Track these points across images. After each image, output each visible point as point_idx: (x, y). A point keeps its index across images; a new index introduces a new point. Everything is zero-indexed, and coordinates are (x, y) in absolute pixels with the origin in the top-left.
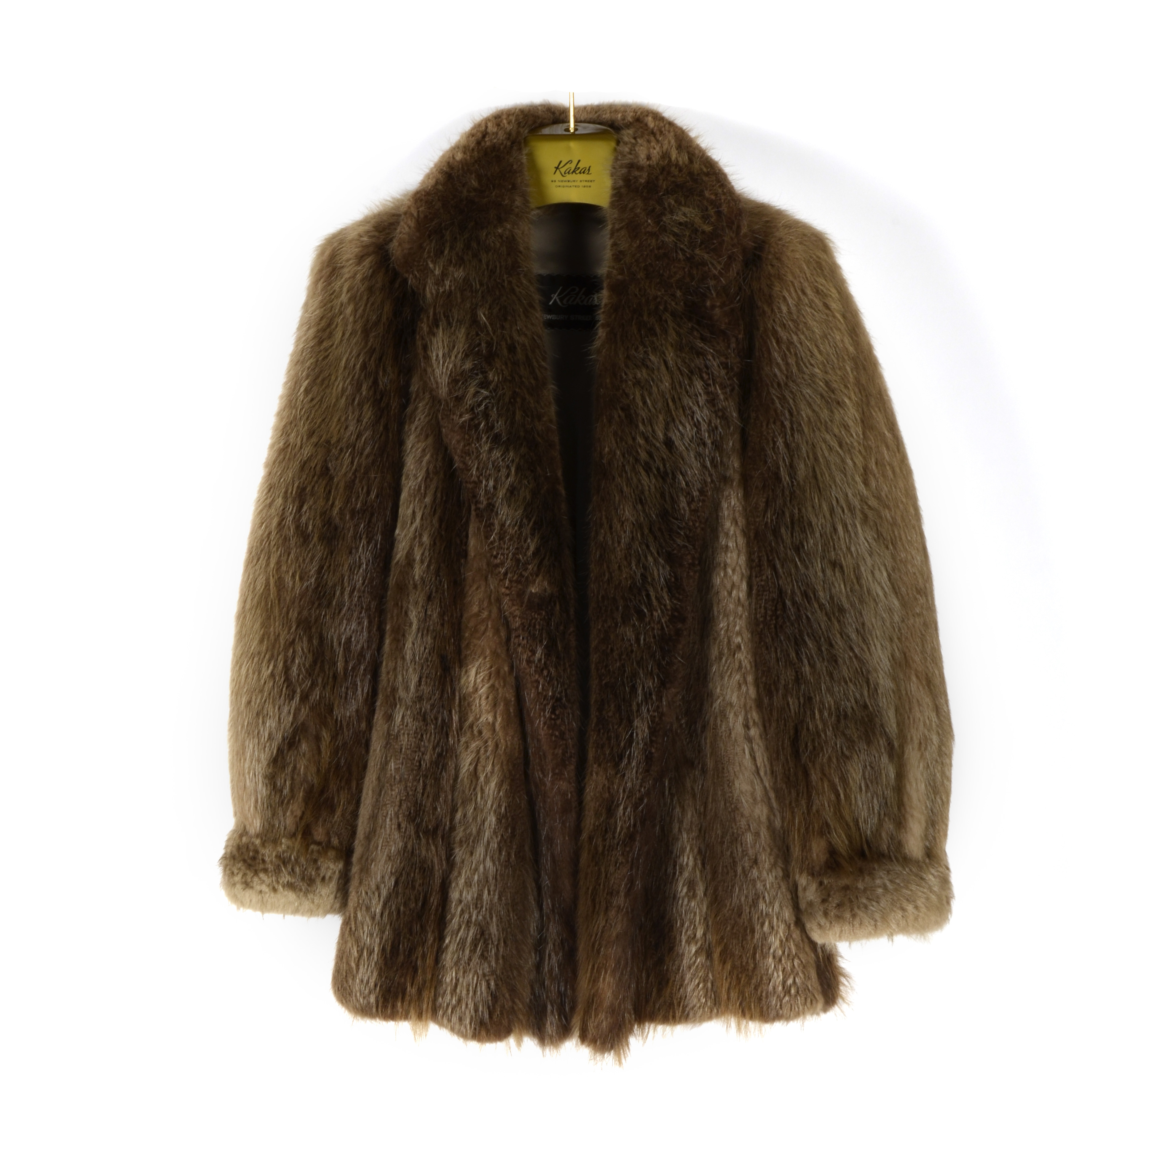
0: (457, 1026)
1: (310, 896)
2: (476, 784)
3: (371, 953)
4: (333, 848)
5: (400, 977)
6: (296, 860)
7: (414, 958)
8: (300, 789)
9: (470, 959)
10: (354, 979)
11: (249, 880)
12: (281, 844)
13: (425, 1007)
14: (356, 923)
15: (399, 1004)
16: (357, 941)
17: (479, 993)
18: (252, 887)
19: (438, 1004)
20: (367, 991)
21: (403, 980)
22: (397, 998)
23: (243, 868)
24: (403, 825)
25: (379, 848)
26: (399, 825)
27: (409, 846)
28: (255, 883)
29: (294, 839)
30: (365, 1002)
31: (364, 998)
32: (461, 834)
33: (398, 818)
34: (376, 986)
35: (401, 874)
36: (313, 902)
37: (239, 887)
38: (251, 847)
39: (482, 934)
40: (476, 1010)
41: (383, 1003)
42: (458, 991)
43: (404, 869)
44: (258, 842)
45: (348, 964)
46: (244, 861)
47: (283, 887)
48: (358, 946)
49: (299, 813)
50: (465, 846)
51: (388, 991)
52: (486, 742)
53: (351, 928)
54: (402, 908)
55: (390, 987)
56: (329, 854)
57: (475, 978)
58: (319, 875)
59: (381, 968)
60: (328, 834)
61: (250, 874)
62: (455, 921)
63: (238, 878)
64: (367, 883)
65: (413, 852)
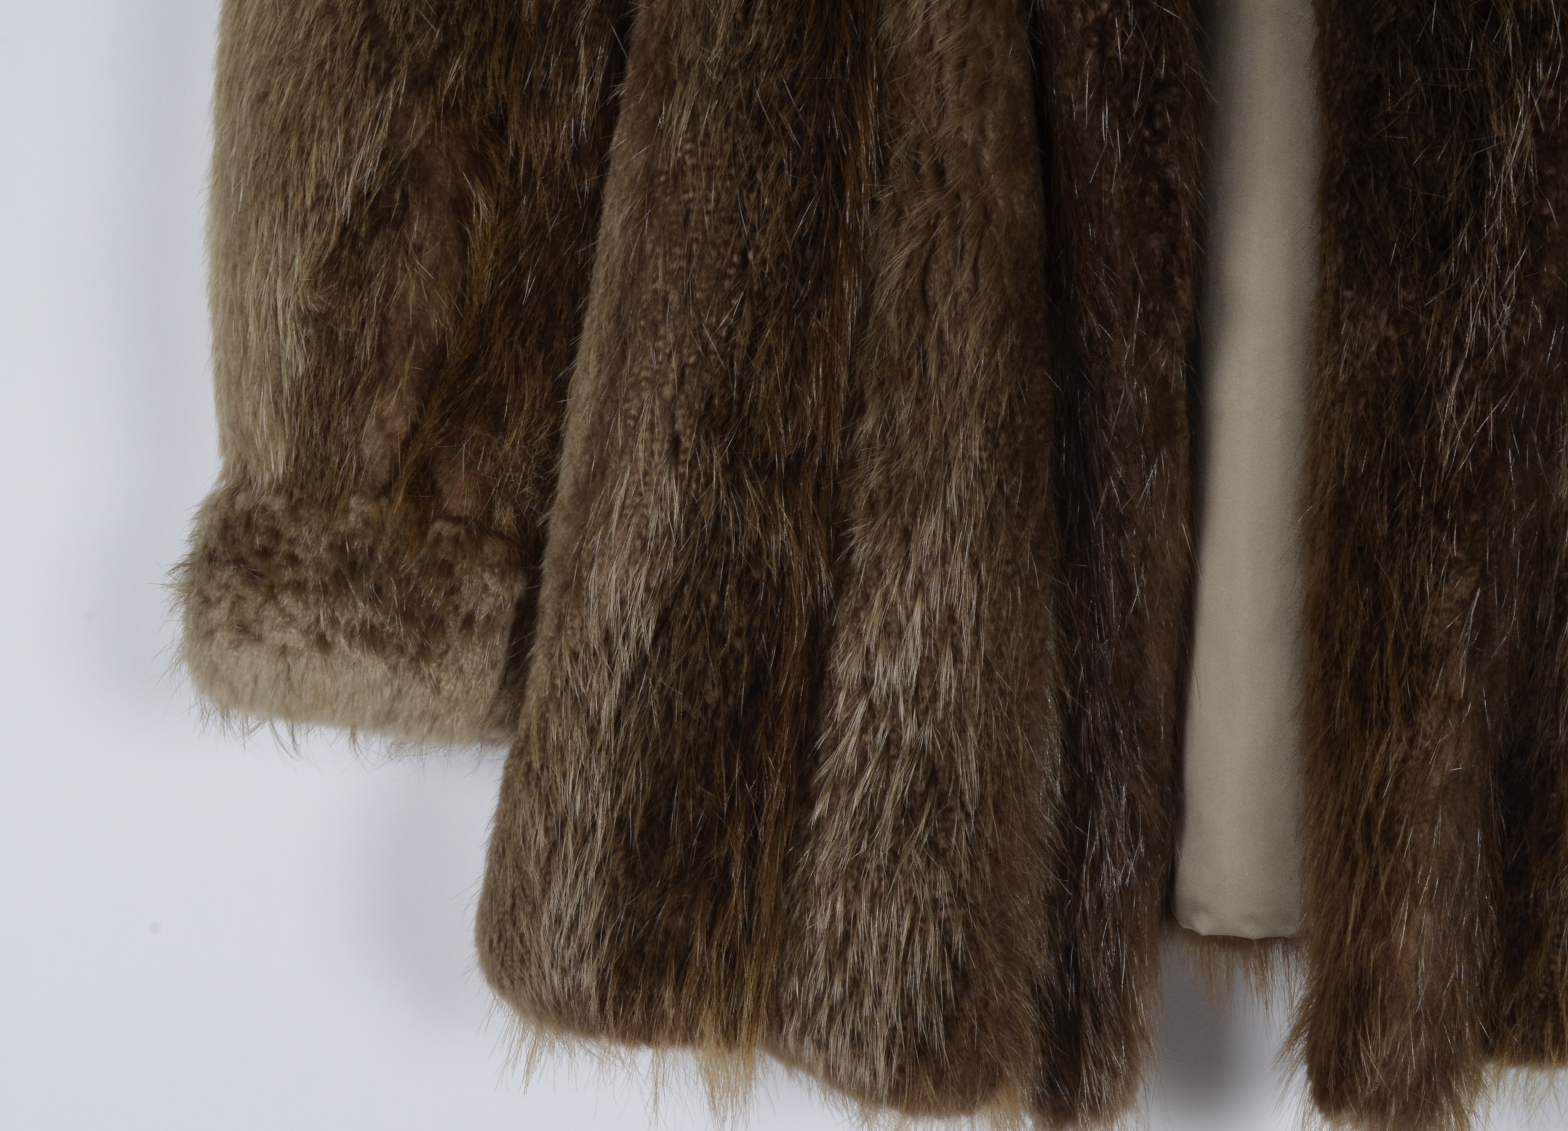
0: (844, 1064)
1: (430, 669)
2: (925, 327)
3: (585, 837)
4: (500, 535)
5: (674, 912)
6: (392, 561)
7: (716, 855)
8: (404, 351)
9: (895, 855)
10: (535, 914)
11: (251, 616)
12: (346, 511)
13: (748, 1002)
14: (543, 749)
15: (668, 994)
16: (547, 800)
17: (917, 959)
18: (259, 639)
19: (786, 997)
20: (572, 951)
21: (681, 921)
22: (661, 974)
23: (236, 581)
24: (687, 443)
25: (615, 516)
26: (676, 443)
27: (707, 513)
28: (266, 626)
29: (384, 502)
30: (569, 982)
31: (564, 971)
32: (874, 479)
33: (673, 420)
34: (598, 935)
35: (678, 595)
36: (437, 689)
37: (222, 637)
38: (260, 521)
39: (932, 777)
40: (908, 1012)
41: (621, 989)
42: (852, 955)
43: (686, 579)
44: (278, 504)
45: (519, 869)
46: (238, 561)
47: (350, 636)
48: (549, 815)
49: (400, 426)
50: (883, 517)
51: (637, 952)
52: (958, 198)
53: (529, 765)
54: (679, 705)
55: (642, 943)
56: (487, 549)
57: (908, 915)
58: (456, 608)
59: (615, 884)
60: (485, 493)
61: (253, 599)
62: (850, 742)
63: (219, 614)
64: (577, 623)
65: (715, 529)
